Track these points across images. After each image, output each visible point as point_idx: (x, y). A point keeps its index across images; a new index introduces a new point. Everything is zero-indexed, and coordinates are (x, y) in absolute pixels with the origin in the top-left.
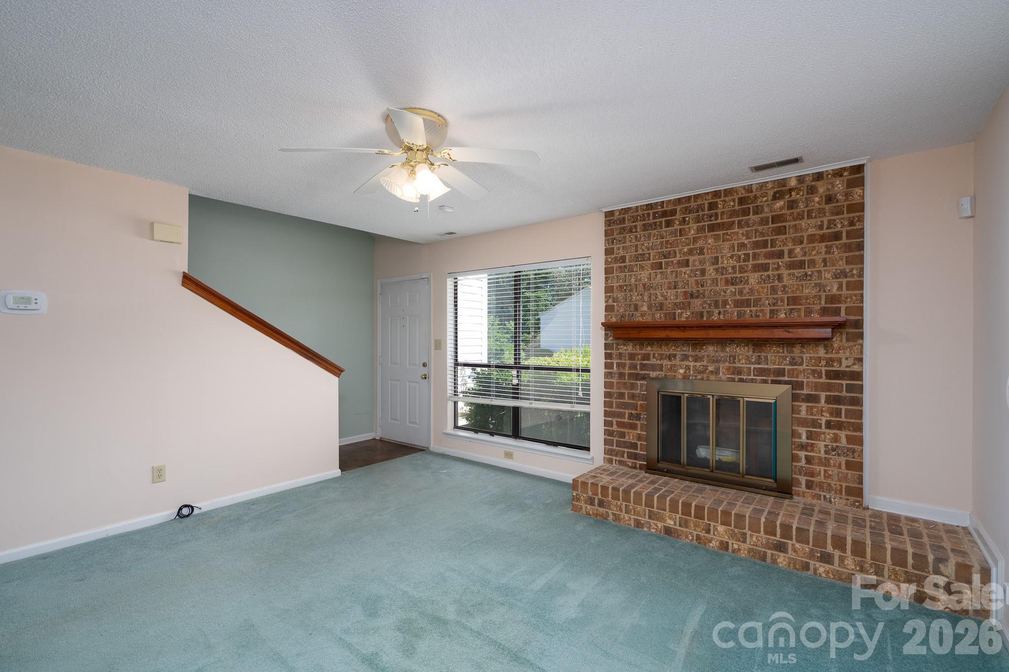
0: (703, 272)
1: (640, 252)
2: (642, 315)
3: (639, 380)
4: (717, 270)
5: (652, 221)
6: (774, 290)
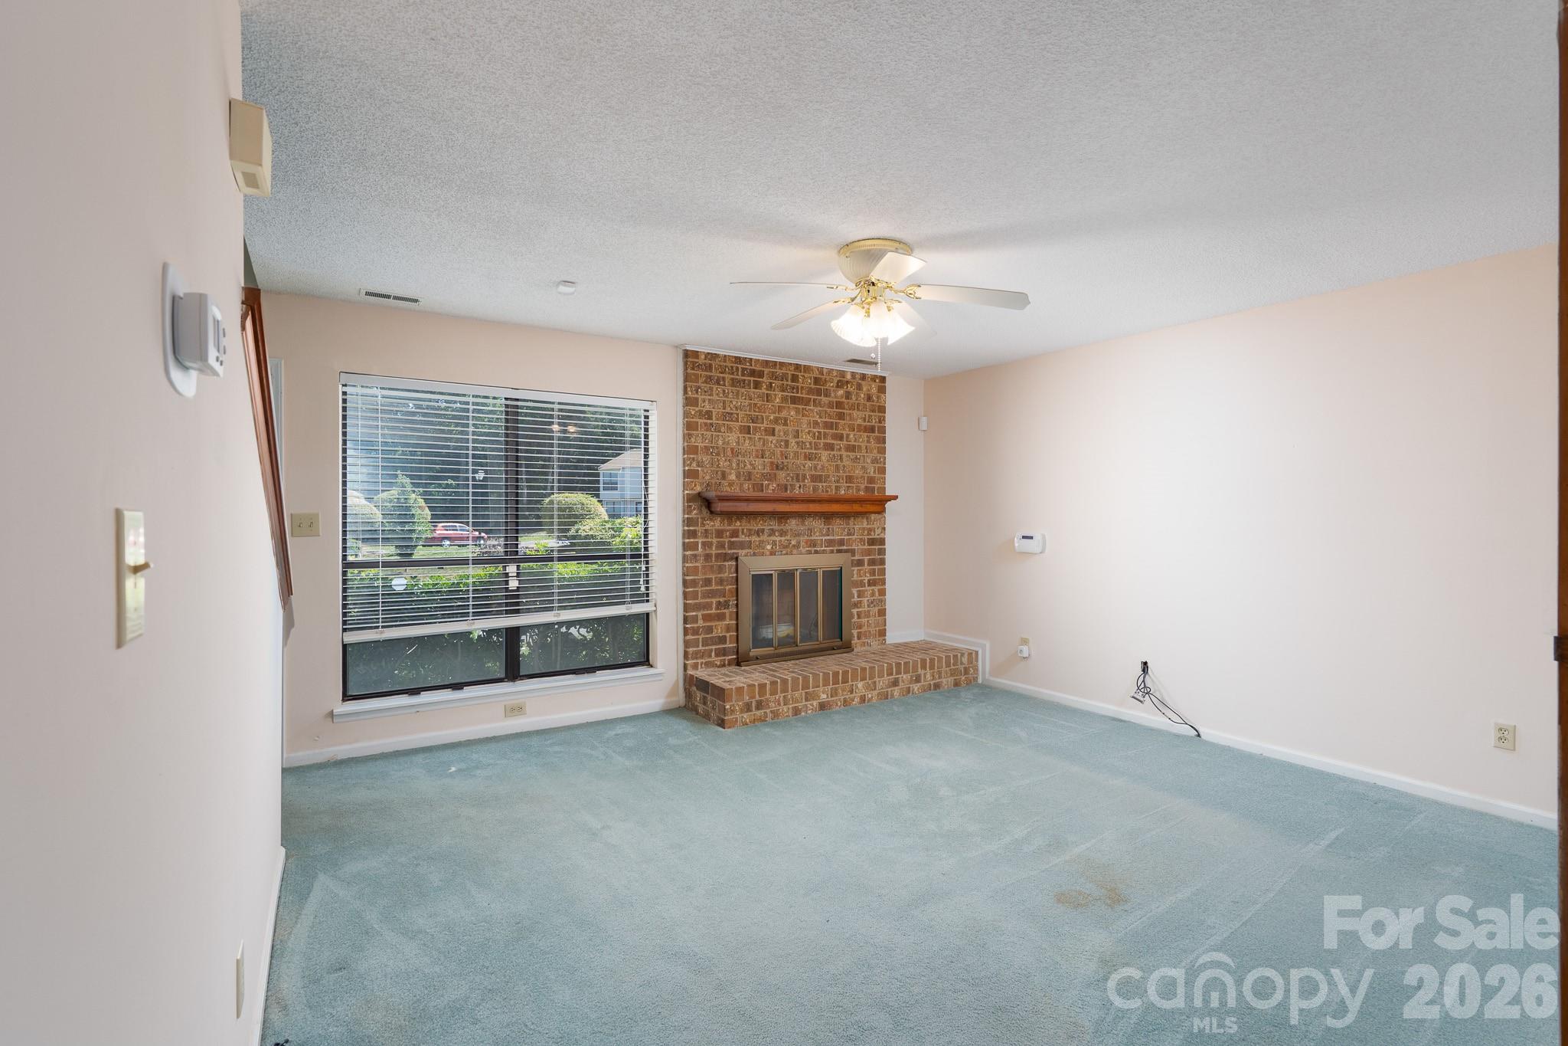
0: (787, 443)
1: (728, 410)
2: (731, 485)
3: (728, 561)
4: (797, 443)
5: (740, 377)
6: (837, 467)
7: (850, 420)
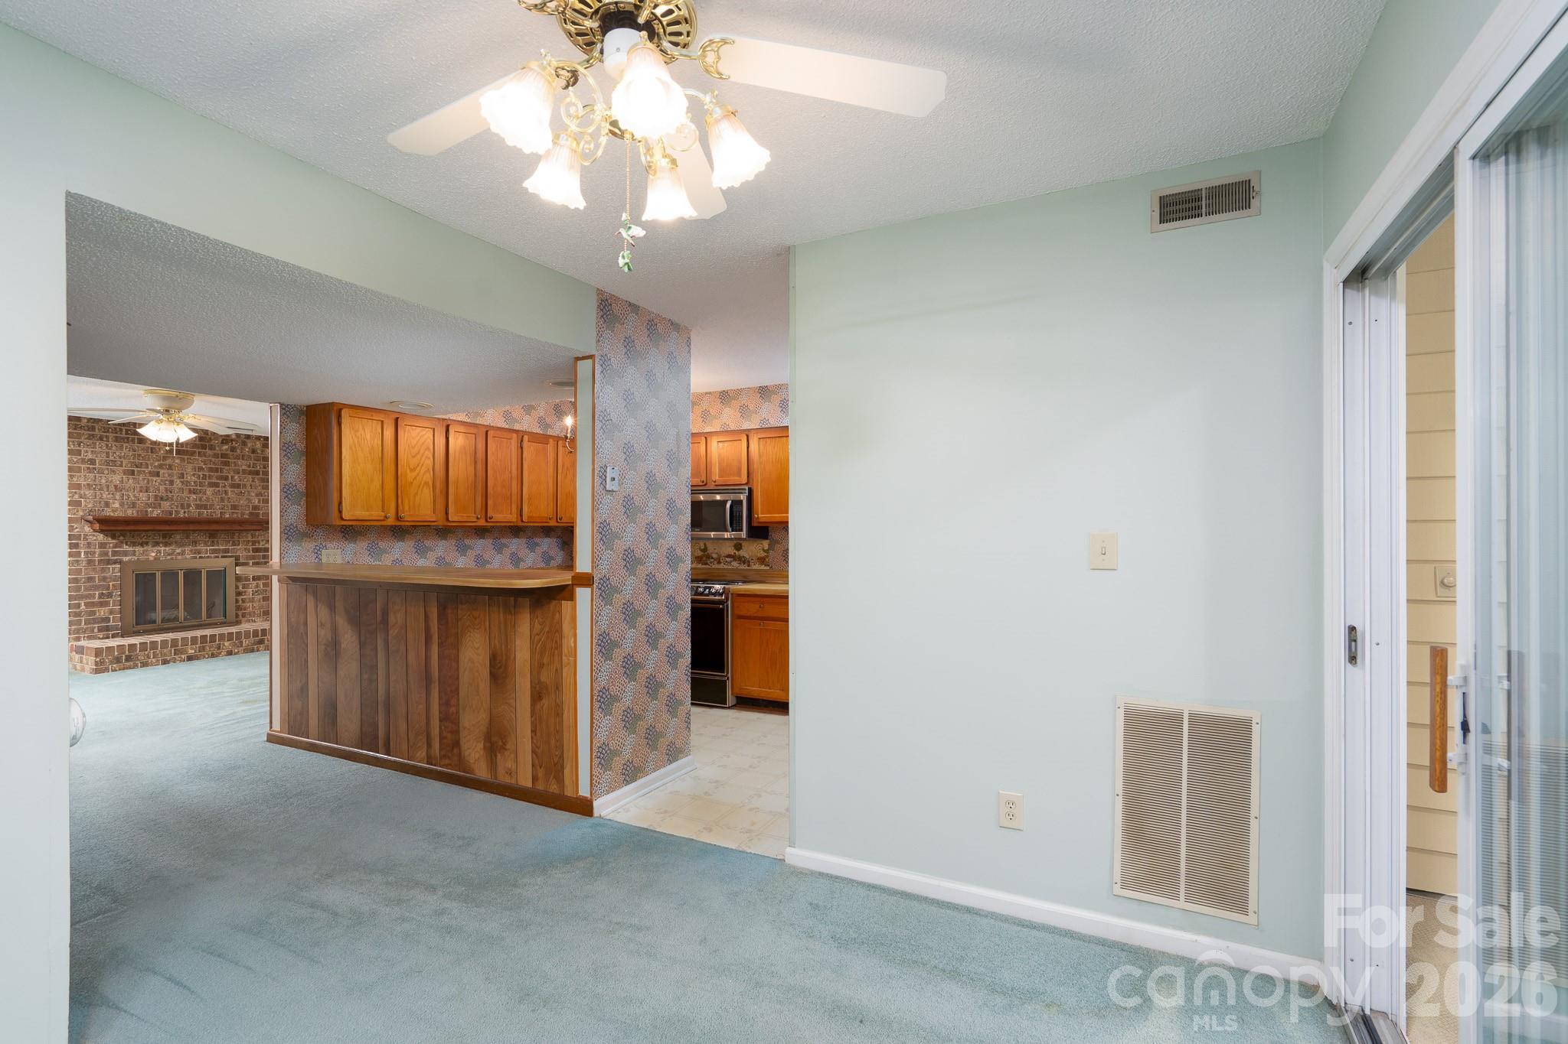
0: (172, 482)
1: (111, 458)
2: (113, 511)
3: (111, 565)
4: (182, 482)
5: (124, 435)
6: (222, 500)
7: (235, 466)
